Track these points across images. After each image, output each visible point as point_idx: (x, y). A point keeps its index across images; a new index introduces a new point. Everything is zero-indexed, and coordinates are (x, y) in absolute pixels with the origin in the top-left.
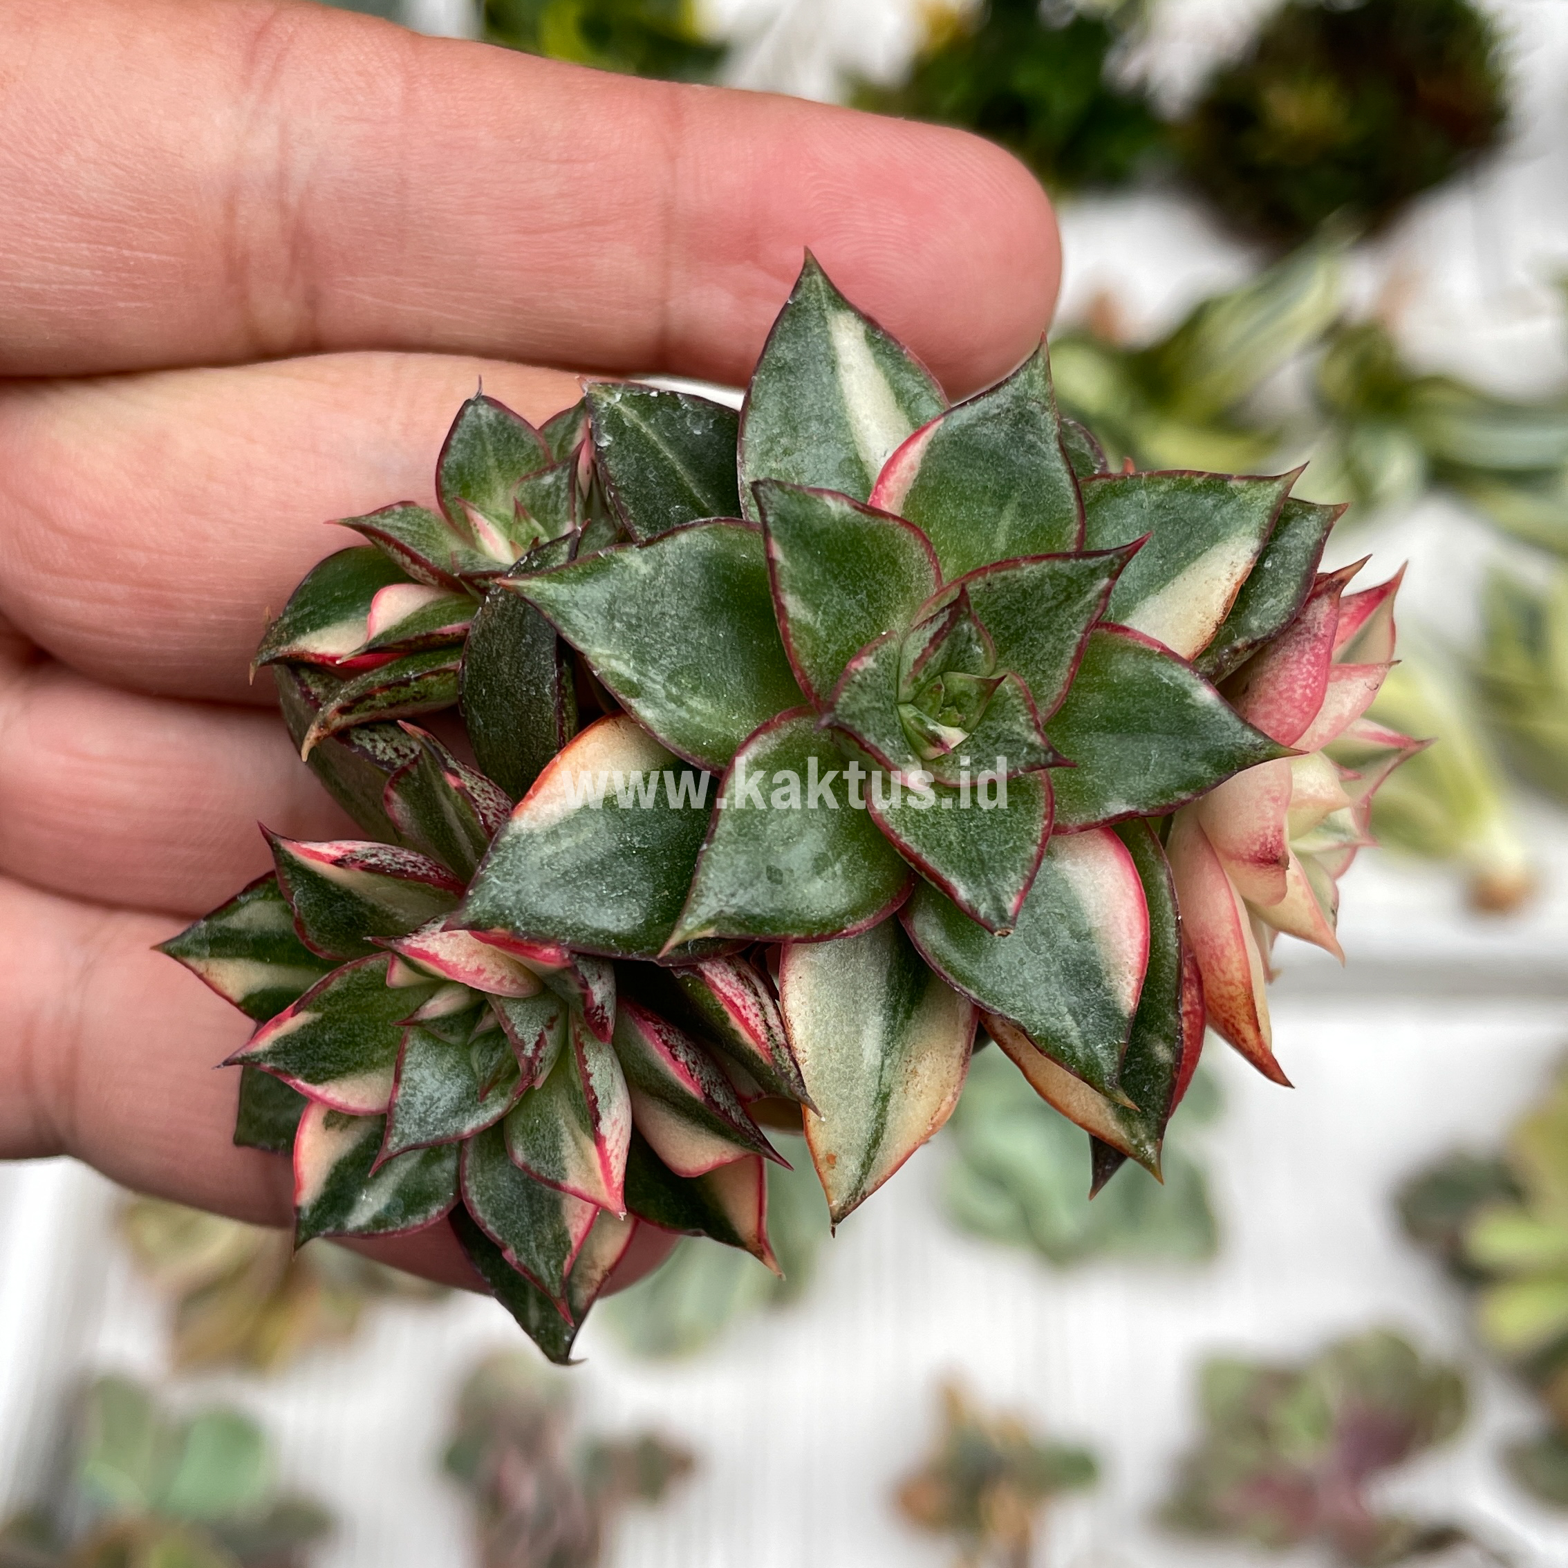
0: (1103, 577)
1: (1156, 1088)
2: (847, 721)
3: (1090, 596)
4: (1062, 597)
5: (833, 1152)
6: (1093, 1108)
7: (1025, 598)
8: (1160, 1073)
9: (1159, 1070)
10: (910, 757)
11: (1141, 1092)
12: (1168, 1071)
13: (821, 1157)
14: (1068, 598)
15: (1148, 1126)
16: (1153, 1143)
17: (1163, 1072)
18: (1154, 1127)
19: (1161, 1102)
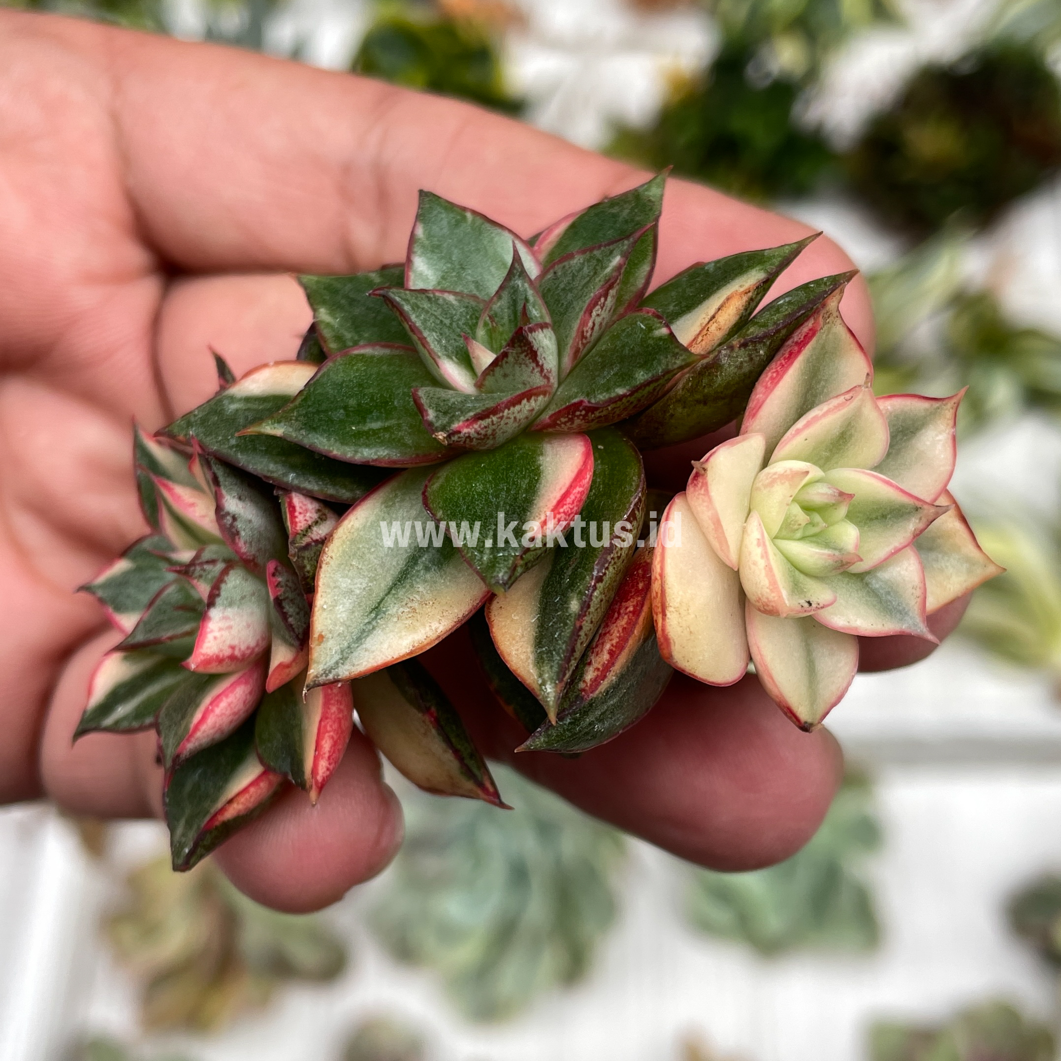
0: (617, 255)
1: (563, 634)
2: (398, 299)
3: (608, 270)
4: (592, 273)
5: (323, 634)
6: (523, 657)
7: (573, 280)
8: (568, 621)
9: (567, 619)
10: (454, 357)
11: (553, 638)
12: (573, 619)
13: (316, 635)
14: (595, 273)
15: (551, 667)
16: (553, 685)
17: (570, 620)
18: (555, 669)
19: (564, 647)
